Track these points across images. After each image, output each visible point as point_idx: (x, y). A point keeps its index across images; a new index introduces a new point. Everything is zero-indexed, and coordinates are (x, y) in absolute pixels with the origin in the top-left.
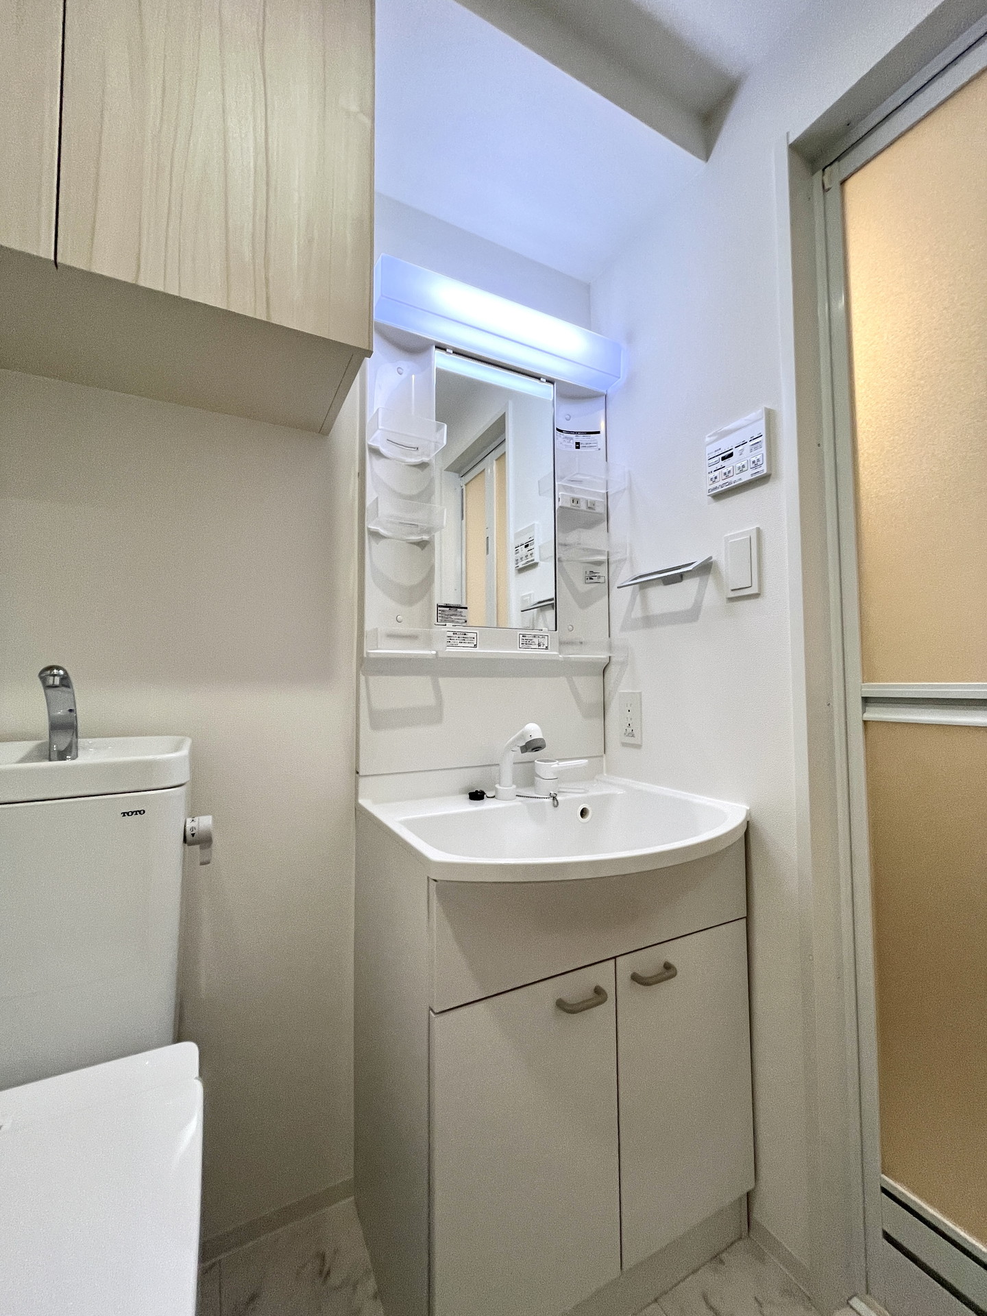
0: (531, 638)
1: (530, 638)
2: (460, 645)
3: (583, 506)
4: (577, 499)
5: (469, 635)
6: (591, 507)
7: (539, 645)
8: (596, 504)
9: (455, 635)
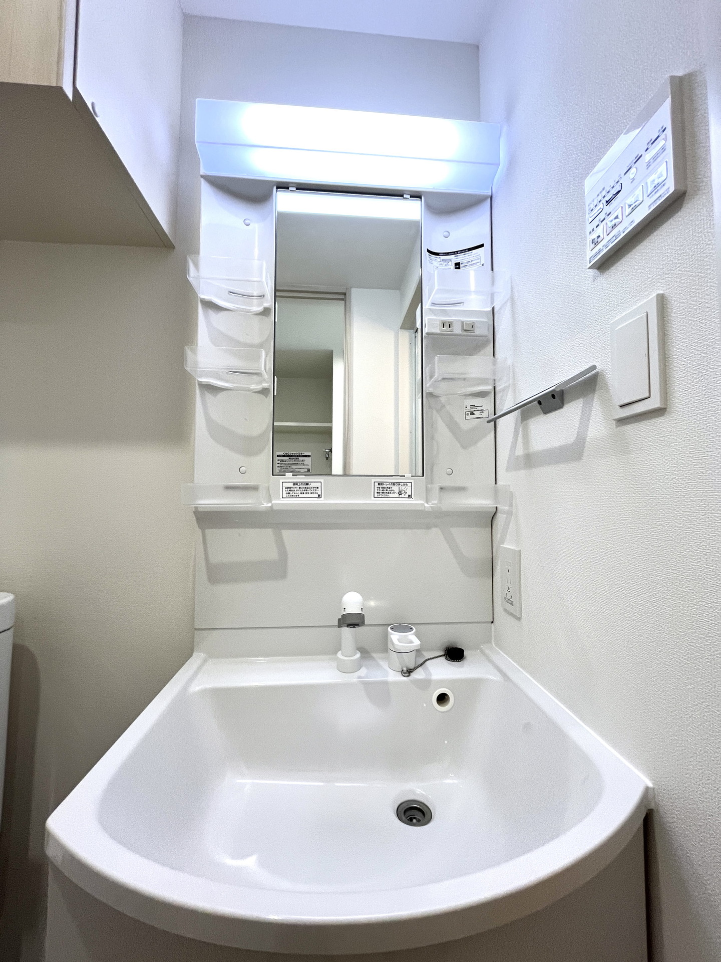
0: (390, 486)
1: (388, 486)
2: (301, 496)
3: (457, 330)
4: (449, 322)
5: (313, 485)
6: (469, 329)
7: (400, 493)
8: (476, 325)
9: (294, 486)
